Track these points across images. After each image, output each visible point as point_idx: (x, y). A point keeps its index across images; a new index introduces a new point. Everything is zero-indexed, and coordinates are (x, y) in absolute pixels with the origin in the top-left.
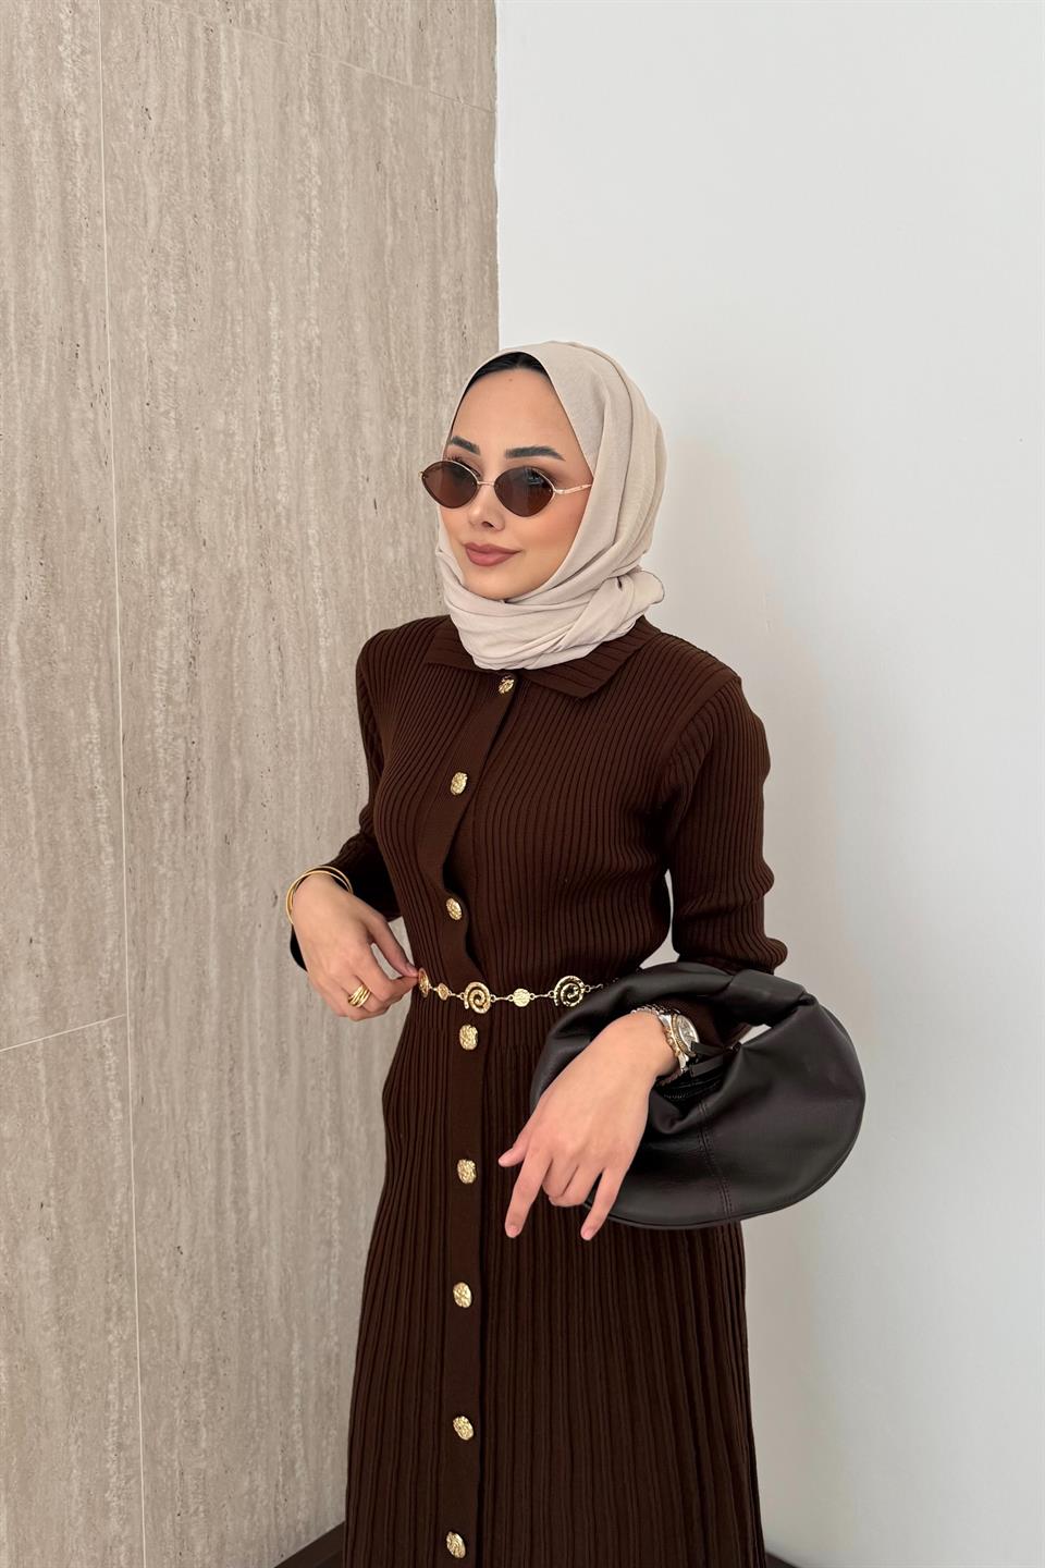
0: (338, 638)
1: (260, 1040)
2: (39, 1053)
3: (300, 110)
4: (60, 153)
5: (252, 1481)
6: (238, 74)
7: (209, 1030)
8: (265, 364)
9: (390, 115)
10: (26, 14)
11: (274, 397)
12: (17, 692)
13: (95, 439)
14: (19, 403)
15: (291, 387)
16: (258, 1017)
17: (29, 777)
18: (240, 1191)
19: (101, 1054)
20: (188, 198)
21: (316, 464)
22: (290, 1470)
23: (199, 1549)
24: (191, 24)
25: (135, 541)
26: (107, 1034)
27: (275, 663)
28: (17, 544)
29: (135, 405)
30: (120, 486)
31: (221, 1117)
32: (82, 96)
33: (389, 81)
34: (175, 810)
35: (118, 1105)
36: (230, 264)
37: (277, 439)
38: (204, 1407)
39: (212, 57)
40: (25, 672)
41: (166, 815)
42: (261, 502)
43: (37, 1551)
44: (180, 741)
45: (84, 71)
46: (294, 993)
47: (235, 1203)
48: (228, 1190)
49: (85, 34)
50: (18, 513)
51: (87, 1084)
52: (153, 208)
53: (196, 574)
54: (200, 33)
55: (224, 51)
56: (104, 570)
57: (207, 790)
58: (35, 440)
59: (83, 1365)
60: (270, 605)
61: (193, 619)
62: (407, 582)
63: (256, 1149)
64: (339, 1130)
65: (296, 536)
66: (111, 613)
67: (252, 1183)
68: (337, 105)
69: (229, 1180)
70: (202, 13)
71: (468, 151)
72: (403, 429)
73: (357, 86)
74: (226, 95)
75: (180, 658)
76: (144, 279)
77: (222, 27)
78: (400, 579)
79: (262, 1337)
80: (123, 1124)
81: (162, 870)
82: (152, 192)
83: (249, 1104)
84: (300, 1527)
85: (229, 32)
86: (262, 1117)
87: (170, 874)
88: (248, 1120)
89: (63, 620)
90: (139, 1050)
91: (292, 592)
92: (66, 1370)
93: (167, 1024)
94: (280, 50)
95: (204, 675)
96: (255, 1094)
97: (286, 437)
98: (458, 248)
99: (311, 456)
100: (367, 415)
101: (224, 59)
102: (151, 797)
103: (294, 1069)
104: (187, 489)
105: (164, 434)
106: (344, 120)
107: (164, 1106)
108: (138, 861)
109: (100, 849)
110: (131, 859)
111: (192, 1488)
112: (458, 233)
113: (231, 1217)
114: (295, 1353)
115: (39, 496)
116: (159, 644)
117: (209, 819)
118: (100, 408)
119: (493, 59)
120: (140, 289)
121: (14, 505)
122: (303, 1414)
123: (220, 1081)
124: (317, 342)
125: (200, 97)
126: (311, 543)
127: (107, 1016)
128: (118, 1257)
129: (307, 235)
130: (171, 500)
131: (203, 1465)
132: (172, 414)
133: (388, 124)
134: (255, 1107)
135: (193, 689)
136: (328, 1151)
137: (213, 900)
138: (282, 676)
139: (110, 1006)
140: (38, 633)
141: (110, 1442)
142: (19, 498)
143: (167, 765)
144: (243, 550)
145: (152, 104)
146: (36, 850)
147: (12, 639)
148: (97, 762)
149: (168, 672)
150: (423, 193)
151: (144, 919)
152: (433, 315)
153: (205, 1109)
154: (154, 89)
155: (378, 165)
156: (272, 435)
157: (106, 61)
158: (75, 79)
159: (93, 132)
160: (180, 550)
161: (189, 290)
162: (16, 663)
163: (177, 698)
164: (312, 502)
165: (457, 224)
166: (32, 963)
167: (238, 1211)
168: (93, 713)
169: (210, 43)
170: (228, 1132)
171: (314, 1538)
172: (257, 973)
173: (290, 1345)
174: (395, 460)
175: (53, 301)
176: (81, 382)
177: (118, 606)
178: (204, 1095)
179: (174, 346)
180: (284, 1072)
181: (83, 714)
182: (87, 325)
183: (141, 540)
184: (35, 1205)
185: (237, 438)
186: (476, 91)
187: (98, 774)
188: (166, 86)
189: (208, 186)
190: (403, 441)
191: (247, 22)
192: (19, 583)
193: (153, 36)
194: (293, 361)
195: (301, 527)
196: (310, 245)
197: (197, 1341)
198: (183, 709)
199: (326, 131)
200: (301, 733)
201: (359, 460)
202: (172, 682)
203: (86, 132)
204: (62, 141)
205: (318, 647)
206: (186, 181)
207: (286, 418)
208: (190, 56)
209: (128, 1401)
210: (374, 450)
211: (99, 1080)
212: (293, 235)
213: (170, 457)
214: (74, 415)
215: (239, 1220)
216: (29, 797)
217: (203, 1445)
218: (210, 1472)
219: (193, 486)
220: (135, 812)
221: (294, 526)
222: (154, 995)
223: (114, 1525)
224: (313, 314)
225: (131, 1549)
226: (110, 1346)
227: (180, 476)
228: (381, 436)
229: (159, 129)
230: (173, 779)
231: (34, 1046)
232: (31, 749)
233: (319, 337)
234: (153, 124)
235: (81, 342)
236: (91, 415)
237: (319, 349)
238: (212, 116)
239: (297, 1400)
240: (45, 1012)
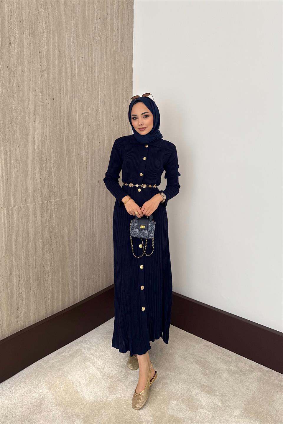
0: (108, 142)
1: (96, 203)
2: (67, 200)
3: (104, 56)
4: (71, 65)
5: (93, 276)
6: (95, 51)
7: (89, 200)
8: (98, 98)
9: (117, 57)
10: (67, 43)
11: (99, 103)
12: (65, 146)
13: (75, 108)
14: (65, 103)
15: (102, 101)
16: (96, 199)
17: (66, 159)
18: (93, 226)
19: (75, 202)
20: (88, 71)
21: (105, 113)
22: (99, 276)
23: (86, 286)
24: (89, 43)
25: (80, 124)
26: (76, 199)
27: (99, 145)
28: (65, 124)
29: (80, 103)
30: (78, 116)
31: (91, 214)
32: (74, 55)
33: (117, 52)
34: (85, 166)
35: (77, 209)
36: (94, 82)
37: (100, 109)
38: (87, 261)
39: (91, 49)
40: (66, 143)
41: (84, 166)
42: (97, 119)
43: (65, 280)
44: (86, 156)
45: (74, 51)
46: (101, 196)
47: (92, 227)
48: (91, 225)
49: (74, 46)
50: (65, 119)
51: (73, 205)
52: (83, 73)
53: (88, 130)
54: (90, 45)
55: (93, 48)
56: (76, 128)
57: (89, 163)
58: (67, 108)
59: (71, 249)
60: (98, 136)
61: (88, 137)
62: (118, 133)
63: (95, 219)
64: (107, 219)
65: (102, 125)
66: (77, 135)
67: (95, 225)
68: (109, 55)
69: (92, 224)
70: (90, 42)
71: (128, 63)
72: (118, 108)
73: (112, 53)
74: (93, 55)
75: (86, 143)
76: (82, 84)
77: (93, 44)
78: (117, 133)
79: (95, 250)
80: (78, 212)
81: (83, 175)
82: (83, 70)
83: (95, 212)
84: (100, 287)
85: (94, 45)
86: (96, 215)
87: (84, 176)
88: (94, 215)
89: (71, 136)
90: (80, 202)
91: (101, 134)
92: (69, 249)
93: (84, 198)
94: (101, 47)
95: (89, 146)
96: (95, 211)
97: (101, 109)
98: (126, 79)
99: (104, 112)
100: (112, 106)
101: (93, 49)
102: (82, 164)
103: (101, 208)
104: (87, 117)
105: (84, 108)
106: (110, 58)
107: (83, 211)
108: (80, 173)
109: (75, 171)
110: (79, 173)
111: (85, 275)
112: (127, 76)
113: (92, 230)
114: (100, 255)
115: (68, 117)
116: (83, 140)
117: (90, 168)
118: (76, 104)
119: (132, 47)
120: (81, 86)
121: (65, 118)
122: (101, 266)
123: (91, 208)
124: (105, 94)
125: (90, 55)
126: (104, 126)
127: (76, 196)
128: (76, 232)
129: (104, 77)
130: (85, 118)
131: (87, 271)
132: (85, 105)
133: (116, 58)
134: (95, 213)
135: (88, 148)
136: (105, 222)
137: (90, 180)
138: (100, 147)
139: (76, 194)
140: (68, 137)
141: (75, 264)
142: (65, 117)
143: (84, 159)
144: (95, 126)
145: (83, 57)
146: (67, 170)
147: (64, 138)
148: (75, 158)
149: (84, 145)
150: (121, 70)
151: (81, 182)
152: (123, 90)
153: (89, 212)
154: (84, 54)
155: (115, 65)
156: (99, 108)
157: (77, 50)
158: (73, 53)
159: (75, 61)
160: (86, 126)
161: (88, 85)
162: (65, 142)
163: (86, 149)
164: (104, 120)
165: (126, 75)
166: (66, 186)
167: (93, 229)
168: (74, 150)
169: (91, 47)
170: (92, 216)
171: (102, 289)
172: (96, 193)
173: (99, 253)
174: (116, 114)
175: (70, 87)
176: (73, 100)
177: (78, 134)
178: (88, 210)
179: (86, 94)
180: (99, 209)
181: (73, 150)
182: (74, 91)
183: (81, 124)
184: (66, 223)
185: (94, 109)
186: (130, 52)
187: (75, 159)
188: (85, 54)
189: (91, 69)
190: (118, 110)
191: (96, 43)
192: (65, 130)
193: (83, 46)
194: (102, 97)
195: (103, 123)
196: (105, 78)
197: (87, 249)
198: (86, 151)
199: (107, 60)
200: (102, 156)
201: (111, 113)
202: (85, 146)
203: (74, 61)
204: (71, 63)
205: (105, 143)
206: (88, 69)
207: (101, 106)
208: (88, 49)
209: (77, 257)
210: (113, 112)
211: (75, 205)
212: (102, 77)
213: (85, 112)
214: (72, 105)
215: (93, 230)
216: (66, 162)
217: (87, 268)
218: (88, 273)
219: (88, 116)
220: (80, 166)
221: (102, 123)
222: (82, 194)
223: (75, 278)
224: (105, 89)
225: (77, 283)
226: (75, 246)
227: (86, 115)
228: (115, 109)
229: (84, 60)
230: (85, 161)
231: (66, 199)
232: (66, 155)
233: (106, 93)
234: (83, 60)
235: (74, 94)
236: (75, 105)
237: (106, 95)
238: (91, 58)
239: (100, 263)
240: (68, 194)
